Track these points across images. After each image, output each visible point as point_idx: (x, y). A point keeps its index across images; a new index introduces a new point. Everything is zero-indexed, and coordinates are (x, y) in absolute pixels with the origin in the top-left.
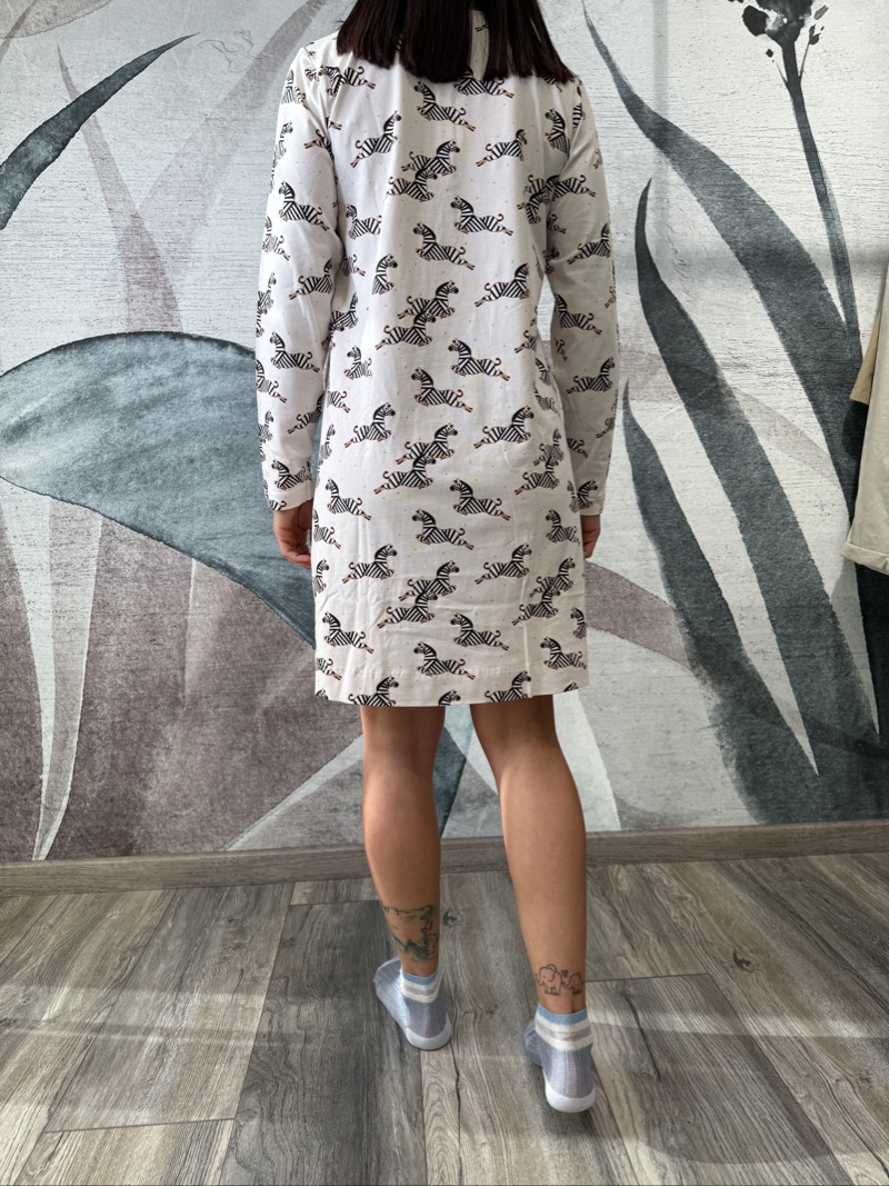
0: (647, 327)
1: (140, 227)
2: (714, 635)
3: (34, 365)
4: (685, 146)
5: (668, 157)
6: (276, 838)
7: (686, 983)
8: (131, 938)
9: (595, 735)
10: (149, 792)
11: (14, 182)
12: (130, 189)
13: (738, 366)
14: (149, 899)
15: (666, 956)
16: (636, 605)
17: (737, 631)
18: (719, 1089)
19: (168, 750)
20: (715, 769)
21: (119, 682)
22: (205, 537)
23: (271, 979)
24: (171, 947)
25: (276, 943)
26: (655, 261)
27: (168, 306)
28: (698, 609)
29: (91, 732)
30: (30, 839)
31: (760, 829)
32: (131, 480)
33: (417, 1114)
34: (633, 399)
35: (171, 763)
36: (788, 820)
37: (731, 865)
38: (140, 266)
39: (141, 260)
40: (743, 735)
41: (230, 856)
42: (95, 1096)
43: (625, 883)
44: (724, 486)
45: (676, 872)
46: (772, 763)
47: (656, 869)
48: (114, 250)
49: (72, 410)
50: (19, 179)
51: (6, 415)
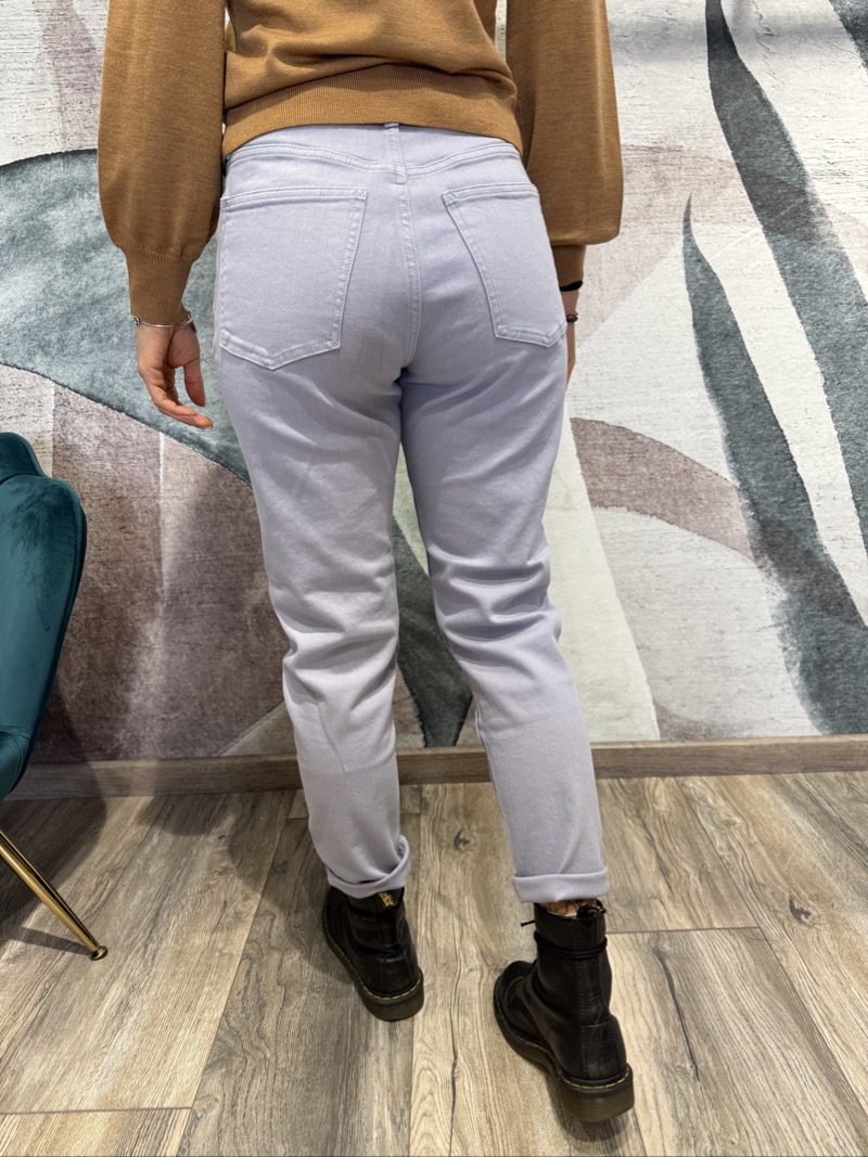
0: (718, 123)
2: (784, 519)
6: (275, 743)
7: (732, 939)
8: (113, 856)
9: (634, 636)
10: (133, 694)
13: (835, 174)
14: (138, 807)
15: (708, 900)
16: (688, 483)
17: (812, 514)
18: (770, 1094)
19: (150, 649)
20: (775, 674)
23: (256, 915)
24: (152, 870)
25: (267, 868)
26: (731, 31)
28: (766, 487)
31: (823, 740)
32: (83, 338)
33: (402, 1111)
34: (696, 221)
35: (154, 663)
36: (857, 730)
37: (788, 781)
38: (72, 63)
39: (73, 55)
40: (811, 635)
41: (223, 762)
42: (40, 1066)
43: (663, 801)
44: (808, 335)
45: (723, 789)
46: (843, 667)
47: (699, 783)
48: (38, 43)
49: (8, 253)
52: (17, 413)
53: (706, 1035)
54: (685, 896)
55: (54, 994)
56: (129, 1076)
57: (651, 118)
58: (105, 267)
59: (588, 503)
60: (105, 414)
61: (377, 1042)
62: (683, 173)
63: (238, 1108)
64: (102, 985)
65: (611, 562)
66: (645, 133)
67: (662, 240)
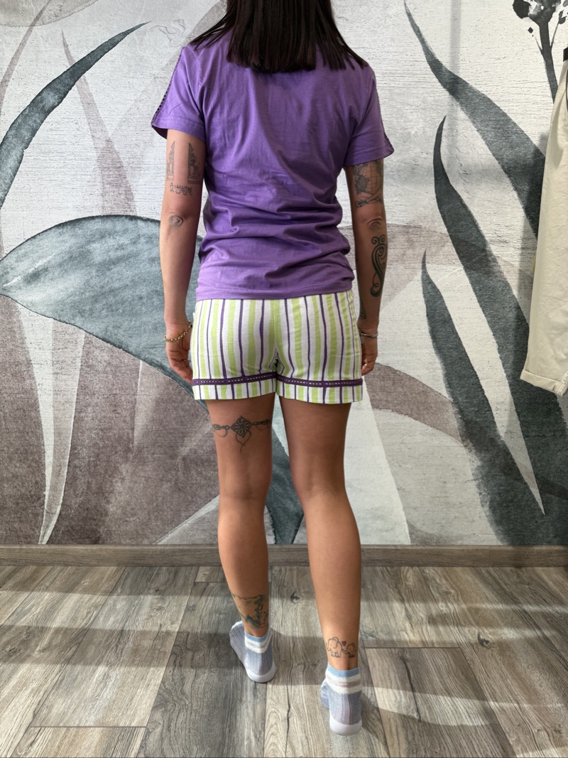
0: (440, 215)
1: (111, 147)
2: (478, 420)
3: (44, 235)
4: (470, 94)
5: (458, 101)
6: (188, 538)
7: (444, 653)
8: (95, 598)
9: (396, 482)
10: (110, 506)
11: (34, 119)
12: (105, 123)
13: (501, 242)
14: (108, 573)
15: (432, 632)
16: (425, 398)
17: (493, 418)
19: (123, 479)
20: (475, 508)
21: (94, 436)
22: (149, 346)
23: (178, 632)
24: (118, 606)
25: (184, 608)
26: (446, 171)
27: (127, 199)
28: (467, 402)
29: (76, 467)
30: (37, 531)
31: (503, 548)
32: (103, 309)
33: (260, 732)
34: (428, 263)
35: (124, 488)
36: (523, 544)
37: (483, 571)
38: (111, 173)
39: (111, 169)
40: (495, 486)
41: (159, 548)
42: (62, 704)
43: (411, 579)
44: (489, 322)
45: (446, 574)
46: (513, 505)
47: (432, 570)
48: (95, 162)
49: (67, 265)
50: (37, 117)
51: (26, 267)
52: (63, 347)
53: (426, 701)
54: (420, 630)
55: (67, 668)
56: (111, 711)
57: (405, 211)
59: (370, 406)
60: (112, 349)
61: (247, 698)
62: (422, 239)
63: (172, 728)
65: (383, 439)
66: (402, 218)
67: (411, 272)
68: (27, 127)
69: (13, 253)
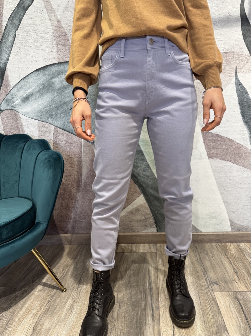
0: (245, 44)
1: (60, 24)
3: (30, 76)
8: (67, 262)
9: (222, 198)
10: (72, 214)
11: (20, 14)
12: (56, 11)
16: (239, 151)
19: (78, 201)
24: (78, 266)
26: (248, 18)
32: (62, 113)
34: (239, 73)
35: (79, 205)
38: (61, 39)
39: (61, 37)
42: (48, 323)
43: (233, 250)
47: (244, 245)
48: (52, 34)
49: (42, 91)
50: (21, 12)
51: (22, 94)
52: (43, 134)
54: (244, 280)
55: (52, 302)
56: (74, 328)
57: (224, 44)
58: (68, 93)
59: (207, 157)
60: (67, 134)
61: (149, 322)
62: (234, 59)
64: (65, 300)
65: (215, 175)
66: (222, 48)
67: (228, 79)
68: (16, 18)
69: (15, 87)
